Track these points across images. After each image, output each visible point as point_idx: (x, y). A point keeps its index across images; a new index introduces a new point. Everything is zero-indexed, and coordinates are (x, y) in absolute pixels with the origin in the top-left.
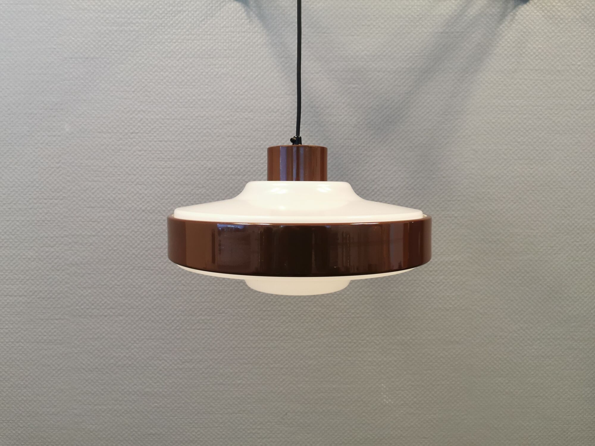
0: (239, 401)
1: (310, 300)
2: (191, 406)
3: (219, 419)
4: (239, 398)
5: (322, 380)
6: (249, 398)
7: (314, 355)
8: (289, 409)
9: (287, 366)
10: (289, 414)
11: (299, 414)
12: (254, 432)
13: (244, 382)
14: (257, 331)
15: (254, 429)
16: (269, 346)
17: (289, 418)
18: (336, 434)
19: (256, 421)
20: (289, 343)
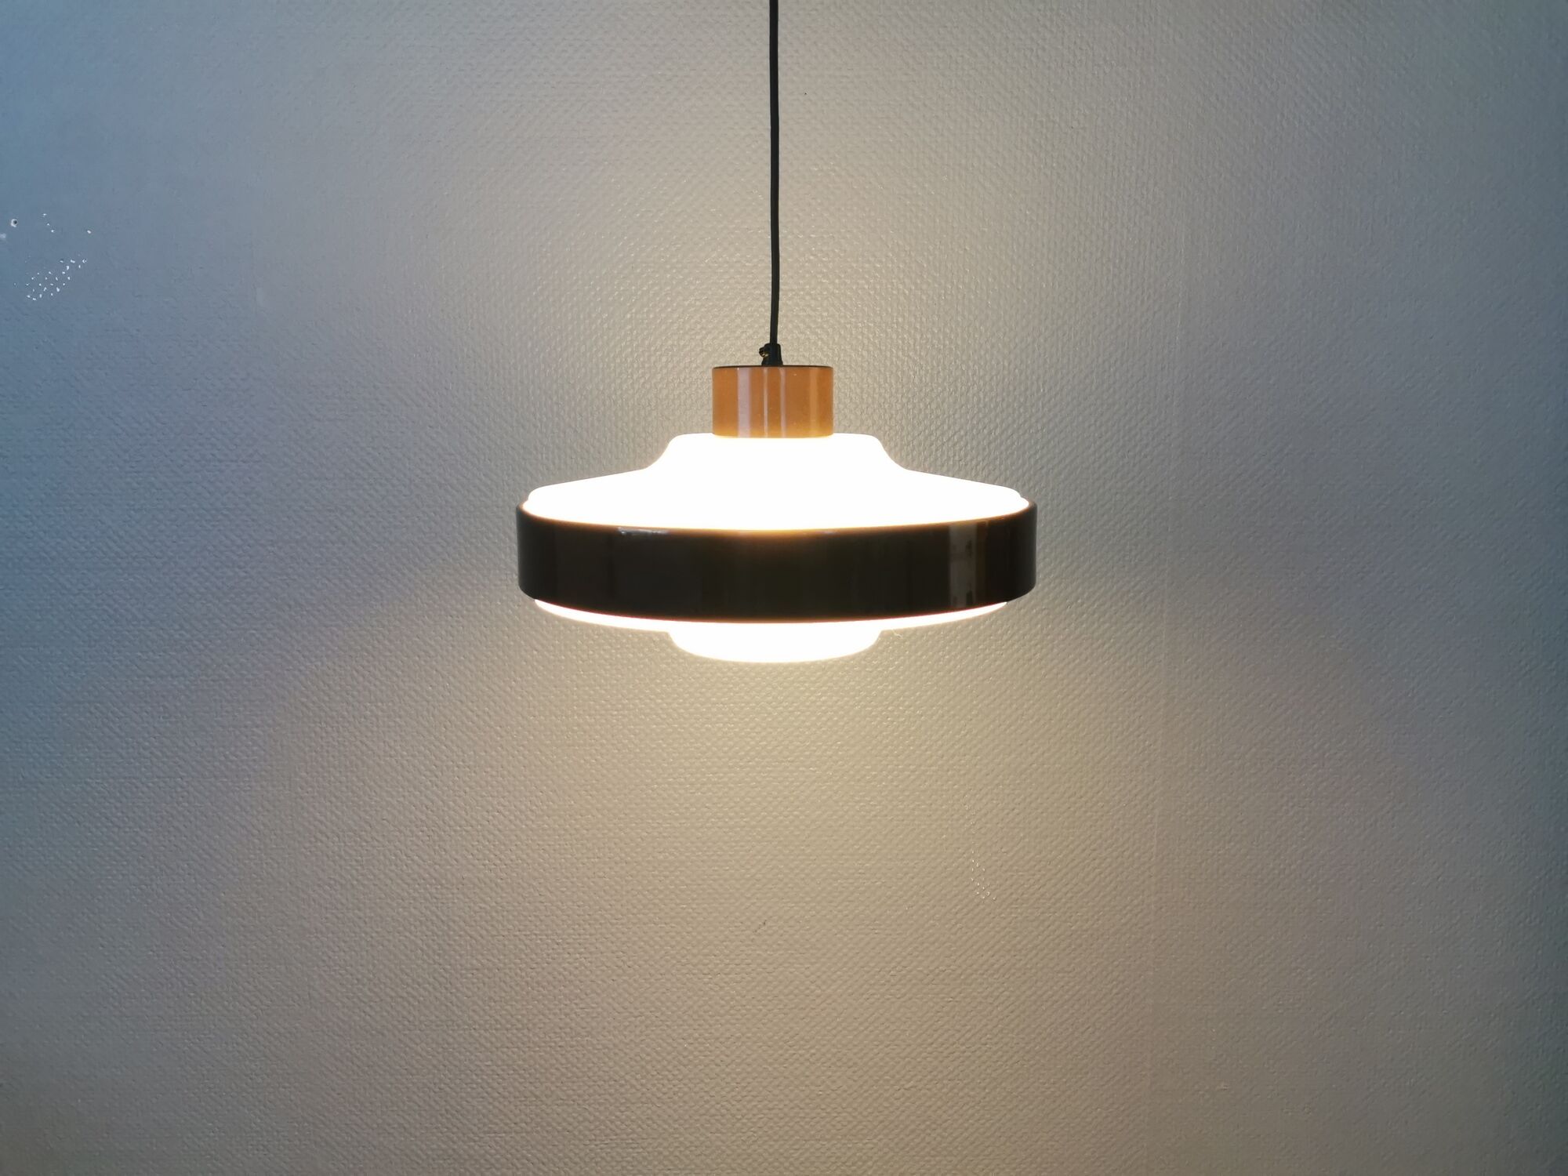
0: (661, 896)
1: (813, 679)
2: (558, 907)
3: (619, 935)
4: (661, 891)
5: (840, 851)
6: (682, 891)
7: (824, 797)
8: (770, 914)
9: (764, 823)
10: (769, 924)
11: (792, 923)
12: (695, 961)
13: (672, 858)
14: (698, 748)
15: (694, 956)
16: (726, 779)
17: (770, 932)
18: (872, 965)
19: (700, 937)
20: (770, 772)
